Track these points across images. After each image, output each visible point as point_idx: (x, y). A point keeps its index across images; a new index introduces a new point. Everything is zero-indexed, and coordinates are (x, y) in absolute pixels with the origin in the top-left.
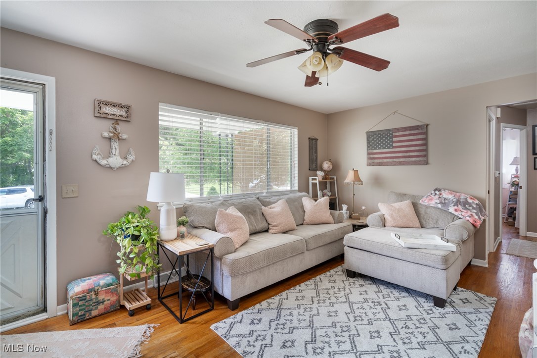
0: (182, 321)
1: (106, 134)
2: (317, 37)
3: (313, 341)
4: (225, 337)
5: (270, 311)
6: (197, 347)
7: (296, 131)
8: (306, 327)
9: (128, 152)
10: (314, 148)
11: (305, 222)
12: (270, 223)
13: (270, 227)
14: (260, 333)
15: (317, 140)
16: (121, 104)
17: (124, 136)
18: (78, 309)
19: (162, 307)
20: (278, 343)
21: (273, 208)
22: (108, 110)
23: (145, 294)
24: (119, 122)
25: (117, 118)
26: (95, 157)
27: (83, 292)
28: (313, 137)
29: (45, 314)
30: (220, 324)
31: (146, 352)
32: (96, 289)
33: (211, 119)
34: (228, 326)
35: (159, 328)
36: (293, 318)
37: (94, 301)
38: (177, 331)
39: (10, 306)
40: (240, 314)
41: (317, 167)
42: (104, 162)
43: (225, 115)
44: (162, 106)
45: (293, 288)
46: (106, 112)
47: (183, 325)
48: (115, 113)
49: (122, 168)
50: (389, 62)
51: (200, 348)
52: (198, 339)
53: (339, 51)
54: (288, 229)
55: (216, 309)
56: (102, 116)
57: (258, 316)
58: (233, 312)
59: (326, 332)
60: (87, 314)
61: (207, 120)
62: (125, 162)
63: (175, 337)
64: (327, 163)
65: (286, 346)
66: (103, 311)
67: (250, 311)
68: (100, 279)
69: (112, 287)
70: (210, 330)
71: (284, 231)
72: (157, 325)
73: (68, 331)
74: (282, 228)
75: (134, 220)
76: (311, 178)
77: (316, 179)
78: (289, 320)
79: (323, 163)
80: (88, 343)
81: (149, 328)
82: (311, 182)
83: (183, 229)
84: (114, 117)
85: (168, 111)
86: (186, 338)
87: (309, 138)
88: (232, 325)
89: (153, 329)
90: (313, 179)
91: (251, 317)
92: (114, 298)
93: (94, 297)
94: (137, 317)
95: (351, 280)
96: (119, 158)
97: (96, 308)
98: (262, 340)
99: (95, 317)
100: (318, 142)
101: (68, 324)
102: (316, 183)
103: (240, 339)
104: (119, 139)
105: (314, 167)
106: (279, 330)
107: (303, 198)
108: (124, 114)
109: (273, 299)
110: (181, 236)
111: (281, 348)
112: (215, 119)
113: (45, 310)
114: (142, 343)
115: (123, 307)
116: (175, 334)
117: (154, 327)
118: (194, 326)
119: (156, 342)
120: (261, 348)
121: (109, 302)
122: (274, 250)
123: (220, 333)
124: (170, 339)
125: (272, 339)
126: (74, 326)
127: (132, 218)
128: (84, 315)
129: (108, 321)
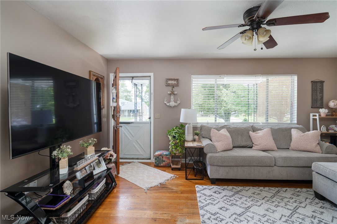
0: (186, 179)
1: (169, 93)
2: (249, 20)
3: (240, 215)
4: (197, 192)
5: (230, 191)
6: (184, 190)
7: (295, 78)
8: (243, 207)
9: (177, 100)
10: (318, 89)
11: (290, 147)
12: (253, 143)
13: (254, 146)
14: (214, 198)
15: (322, 82)
16: (175, 79)
17: (176, 93)
18: (156, 161)
19: (185, 172)
20: (219, 205)
21: (258, 133)
22: (170, 82)
23: (180, 163)
24: (175, 87)
25: (173, 85)
26: (165, 102)
27: (158, 155)
28: (317, 80)
29: (150, 160)
30: (200, 187)
31: (167, 183)
32: (162, 155)
33: (220, 79)
34: (202, 188)
35: (177, 178)
36: (240, 200)
37: (162, 160)
38: (182, 181)
39: (142, 154)
40: (213, 186)
41: (322, 105)
42: (168, 104)
43: (229, 75)
44: (193, 76)
45: (257, 187)
46: (169, 83)
47: (186, 181)
48: (173, 83)
49: (175, 107)
50: (327, 13)
51: (185, 191)
52: (187, 188)
53: (272, 22)
54: (267, 149)
55: (204, 180)
56: (168, 85)
57: (220, 191)
58: (211, 185)
59: (253, 216)
60: (159, 164)
61: (219, 80)
62: (176, 104)
63: (180, 183)
64: (333, 102)
65: (222, 209)
66: (164, 165)
67: (218, 187)
68: (164, 152)
69: (168, 156)
70: (195, 187)
71: (263, 150)
72: (177, 177)
73: (152, 168)
74: (261, 147)
75: (176, 130)
76: (311, 115)
77: (316, 116)
78: (236, 200)
79: (329, 102)
80: (154, 173)
81: (174, 176)
82: (311, 117)
83: (196, 137)
84: (172, 85)
85: (196, 78)
86: (183, 185)
87: (312, 82)
88: (205, 189)
89: (175, 177)
90: (314, 116)
91: (217, 190)
92: (168, 161)
93: (161, 158)
94: (174, 171)
95: (317, 200)
96: (173, 102)
97: (162, 163)
98: (212, 201)
99: (162, 166)
100: (324, 84)
101: (153, 166)
102: (316, 119)
103: (203, 195)
104: (174, 94)
105: (318, 105)
106: (225, 202)
107: (292, 130)
108: (176, 83)
109: (238, 187)
110: (194, 140)
111: (218, 208)
112: (223, 78)
113: (150, 159)
114: (168, 180)
115: (171, 166)
116: (181, 182)
117: (176, 177)
118: (190, 182)
119: (173, 182)
120: (209, 203)
121: (167, 162)
122: (242, 158)
123: (197, 189)
124: (178, 183)
125: (218, 203)
126: (155, 167)
127: (175, 129)
128: (158, 164)
129: (164, 169)
